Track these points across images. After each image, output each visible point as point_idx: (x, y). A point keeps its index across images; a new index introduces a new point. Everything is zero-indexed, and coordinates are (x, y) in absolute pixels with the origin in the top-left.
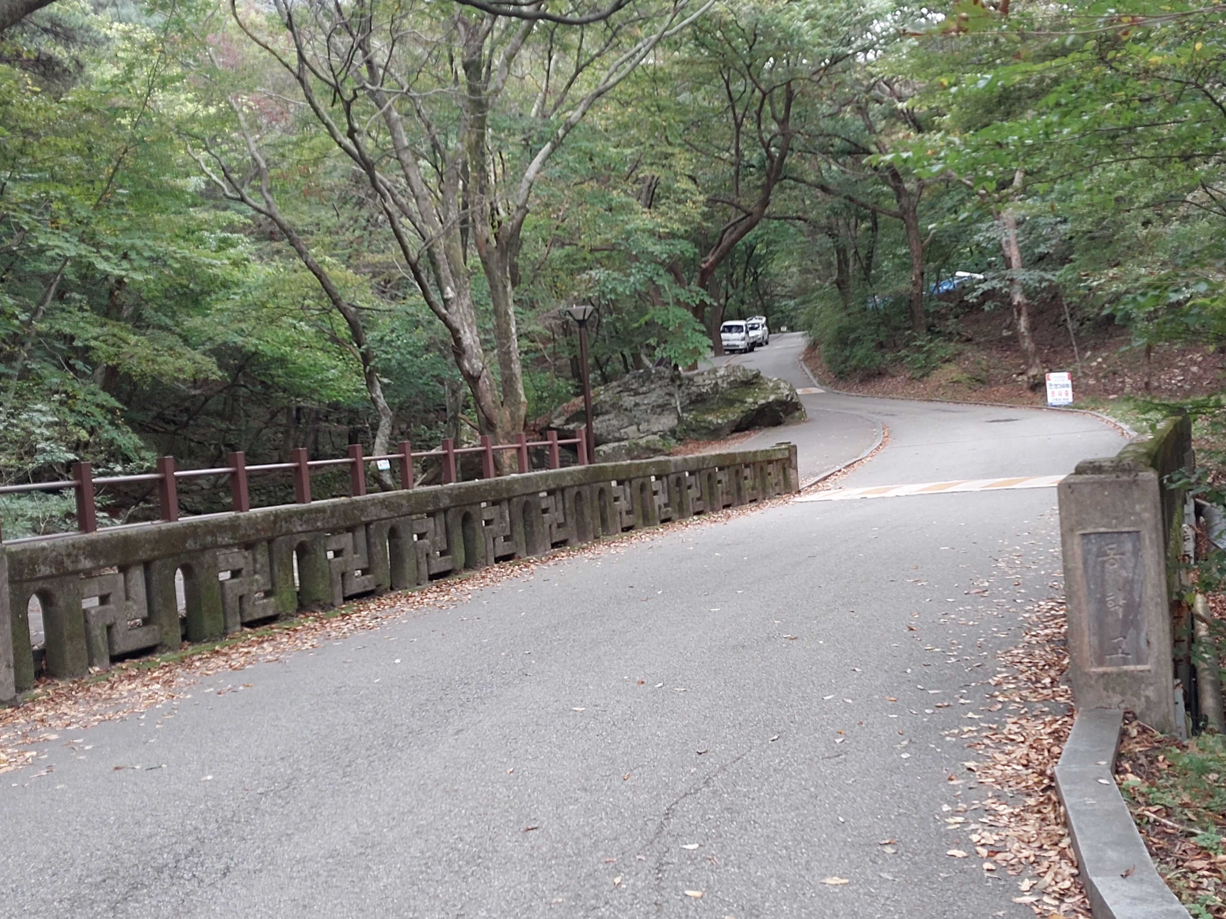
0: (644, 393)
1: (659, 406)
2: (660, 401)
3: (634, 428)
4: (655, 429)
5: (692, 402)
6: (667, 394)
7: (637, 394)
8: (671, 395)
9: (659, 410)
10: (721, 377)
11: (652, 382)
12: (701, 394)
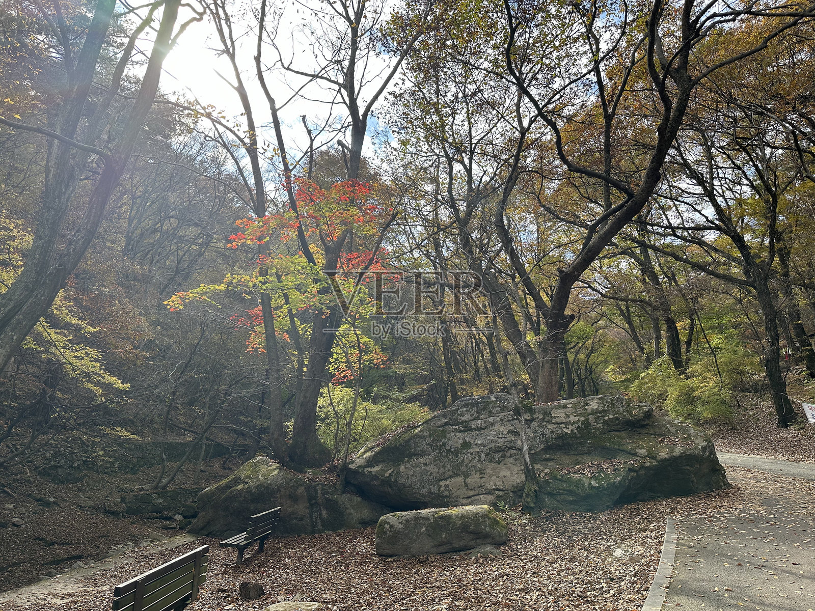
0: (477, 429)
1: (498, 450)
2: (501, 442)
3: (460, 479)
4: (491, 486)
5: (548, 448)
6: (510, 432)
7: (468, 429)
8: (517, 434)
9: (497, 457)
10: (593, 412)
11: (491, 414)
12: (562, 437)
